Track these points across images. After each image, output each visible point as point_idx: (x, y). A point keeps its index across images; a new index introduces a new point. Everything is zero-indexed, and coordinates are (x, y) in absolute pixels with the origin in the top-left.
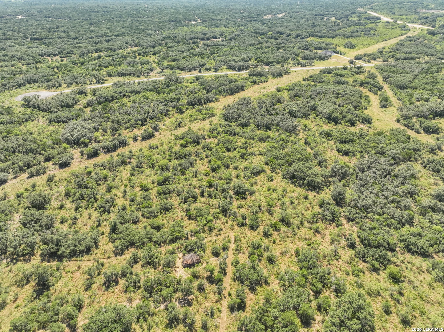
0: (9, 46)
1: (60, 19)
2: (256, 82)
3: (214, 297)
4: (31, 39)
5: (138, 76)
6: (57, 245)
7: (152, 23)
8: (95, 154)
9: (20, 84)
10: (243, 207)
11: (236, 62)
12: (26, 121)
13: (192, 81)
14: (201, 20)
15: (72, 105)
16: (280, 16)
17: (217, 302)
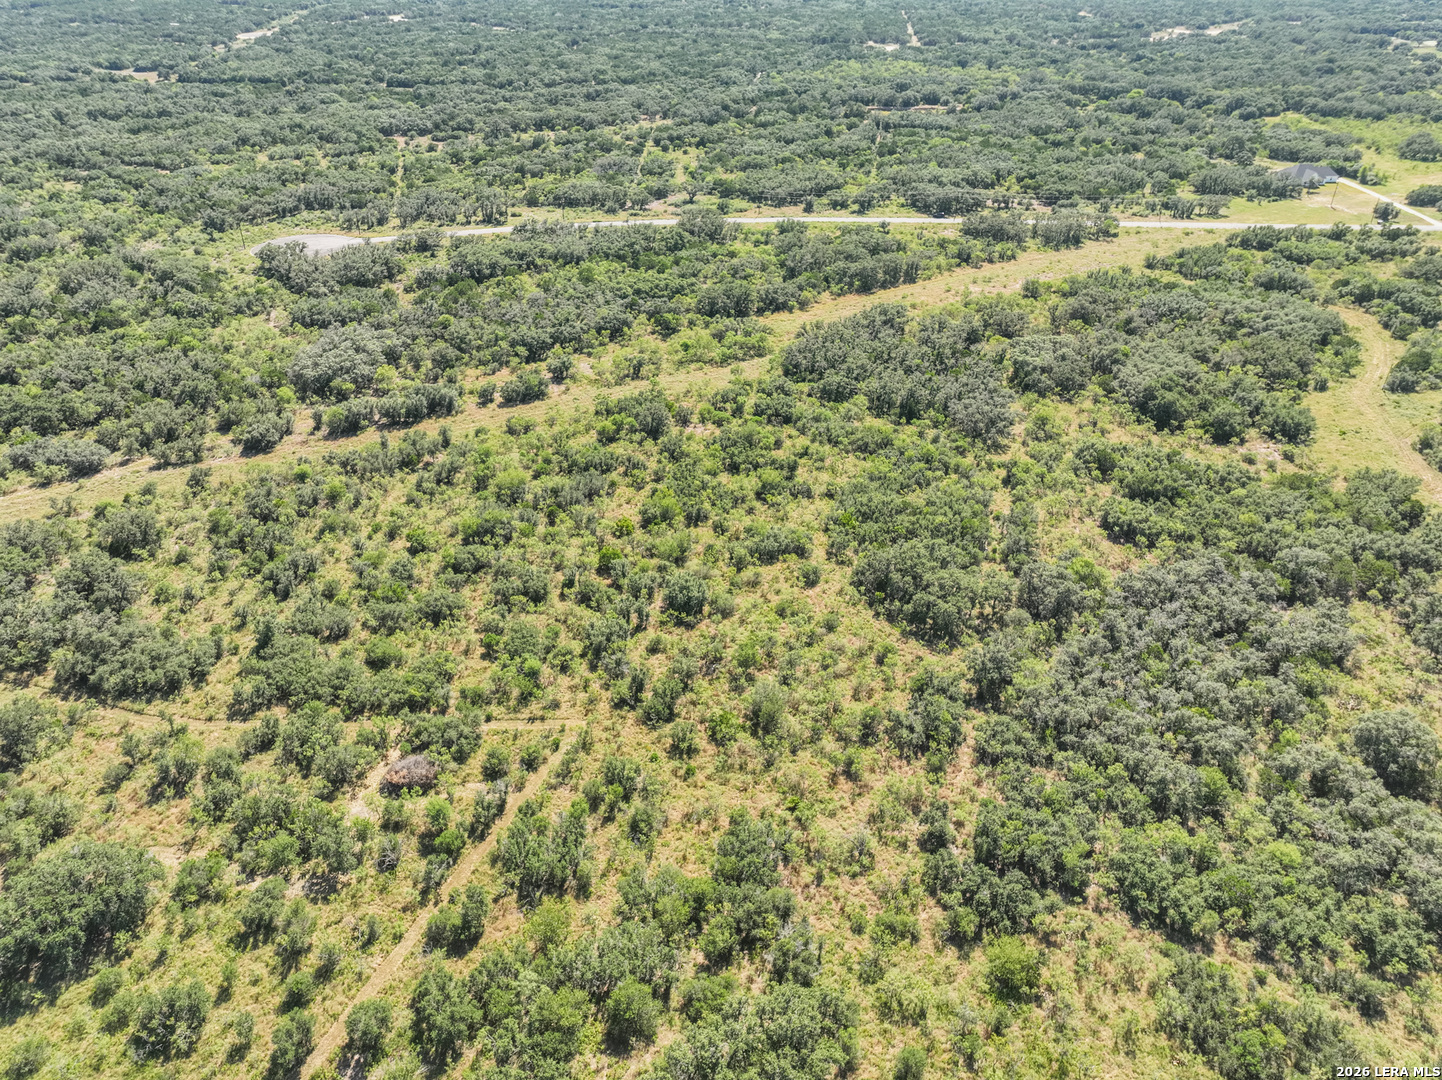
0: (323, 102)
1: (501, 25)
2: (969, 256)
3: (406, 891)
4: (390, 84)
5: (612, 211)
6: (95, 657)
7: (753, 43)
8: (350, 427)
9: (284, 210)
10: (664, 651)
11: (941, 184)
12: (239, 311)
13: (763, 239)
14: (920, 39)
15: (375, 281)
16: (1213, 32)
17: (405, 910)
